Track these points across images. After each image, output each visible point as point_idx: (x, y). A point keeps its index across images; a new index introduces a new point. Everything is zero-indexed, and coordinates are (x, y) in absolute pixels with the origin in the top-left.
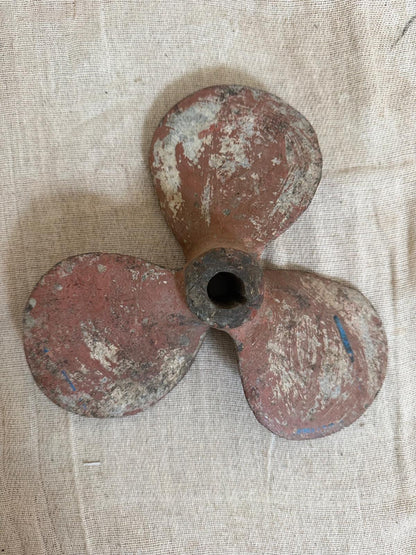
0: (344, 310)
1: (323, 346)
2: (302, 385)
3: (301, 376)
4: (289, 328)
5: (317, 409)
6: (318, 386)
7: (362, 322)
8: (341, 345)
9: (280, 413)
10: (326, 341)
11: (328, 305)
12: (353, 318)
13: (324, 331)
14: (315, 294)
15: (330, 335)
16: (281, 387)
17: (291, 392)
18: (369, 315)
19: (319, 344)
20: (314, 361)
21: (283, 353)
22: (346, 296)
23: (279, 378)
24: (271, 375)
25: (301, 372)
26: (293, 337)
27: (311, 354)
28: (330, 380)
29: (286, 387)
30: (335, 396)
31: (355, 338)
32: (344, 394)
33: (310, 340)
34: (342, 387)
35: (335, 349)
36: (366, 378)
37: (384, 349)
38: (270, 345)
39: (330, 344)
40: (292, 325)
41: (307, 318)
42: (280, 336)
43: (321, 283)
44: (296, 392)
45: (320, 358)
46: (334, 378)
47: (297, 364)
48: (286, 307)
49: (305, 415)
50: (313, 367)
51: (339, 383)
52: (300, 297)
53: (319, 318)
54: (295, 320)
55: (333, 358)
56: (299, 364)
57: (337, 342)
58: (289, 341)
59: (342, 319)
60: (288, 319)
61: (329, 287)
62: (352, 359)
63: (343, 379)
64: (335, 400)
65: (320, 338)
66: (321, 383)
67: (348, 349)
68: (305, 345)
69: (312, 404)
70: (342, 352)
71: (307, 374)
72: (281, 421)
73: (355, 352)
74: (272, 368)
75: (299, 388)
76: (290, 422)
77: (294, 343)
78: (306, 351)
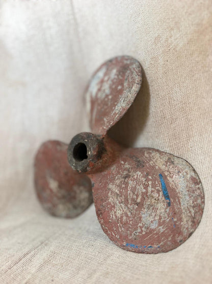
0: (168, 171)
1: (147, 192)
2: (129, 214)
3: (128, 208)
4: (125, 178)
5: (139, 233)
6: (141, 217)
7: (181, 180)
8: (161, 193)
9: (115, 229)
10: (150, 189)
11: (157, 167)
12: (174, 176)
13: (150, 183)
14: (150, 160)
15: (154, 186)
16: (115, 212)
17: (122, 217)
18: (189, 176)
19: (144, 191)
20: (139, 200)
21: (118, 192)
22: (173, 163)
23: (114, 207)
24: (109, 204)
25: (129, 206)
26: (127, 184)
27: (137, 196)
28: (150, 215)
29: (119, 213)
30: (153, 226)
31: (173, 190)
32: (161, 227)
33: (138, 187)
34: (159, 222)
35: (156, 195)
36: (180, 220)
37: (199, 201)
38: (110, 186)
39: (152, 192)
40: (127, 176)
41: (139, 173)
42: (118, 182)
43: (158, 154)
44: (124, 218)
45: (143, 199)
46: (153, 214)
47: (127, 200)
48: (127, 166)
49: (131, 235)
50: (138, 204)
51: (157, 218)
52: (139, 161)
53: (148, 174)
54: (130, 174)
55: (153, 201)
56: (128, 201)
57: (158, 191)
58: (123, 186)
59: (166, 177)
60: (125, 173)
61: (161, 157)
62: (169, 204)
63: (160, 216)
64: (153, 230)
65: (146, 187)
66: (143, 216)
67: (167, 196)
68: (134, 190)
69: (136, 229)
70: (161, 197)
71: (133, 208)
72: (115, 235)
73: (172, 200)
74: (110, 200)
75: (127, 216)
76: (121, 236)
77: (126, 187)
78: (134, 193)
